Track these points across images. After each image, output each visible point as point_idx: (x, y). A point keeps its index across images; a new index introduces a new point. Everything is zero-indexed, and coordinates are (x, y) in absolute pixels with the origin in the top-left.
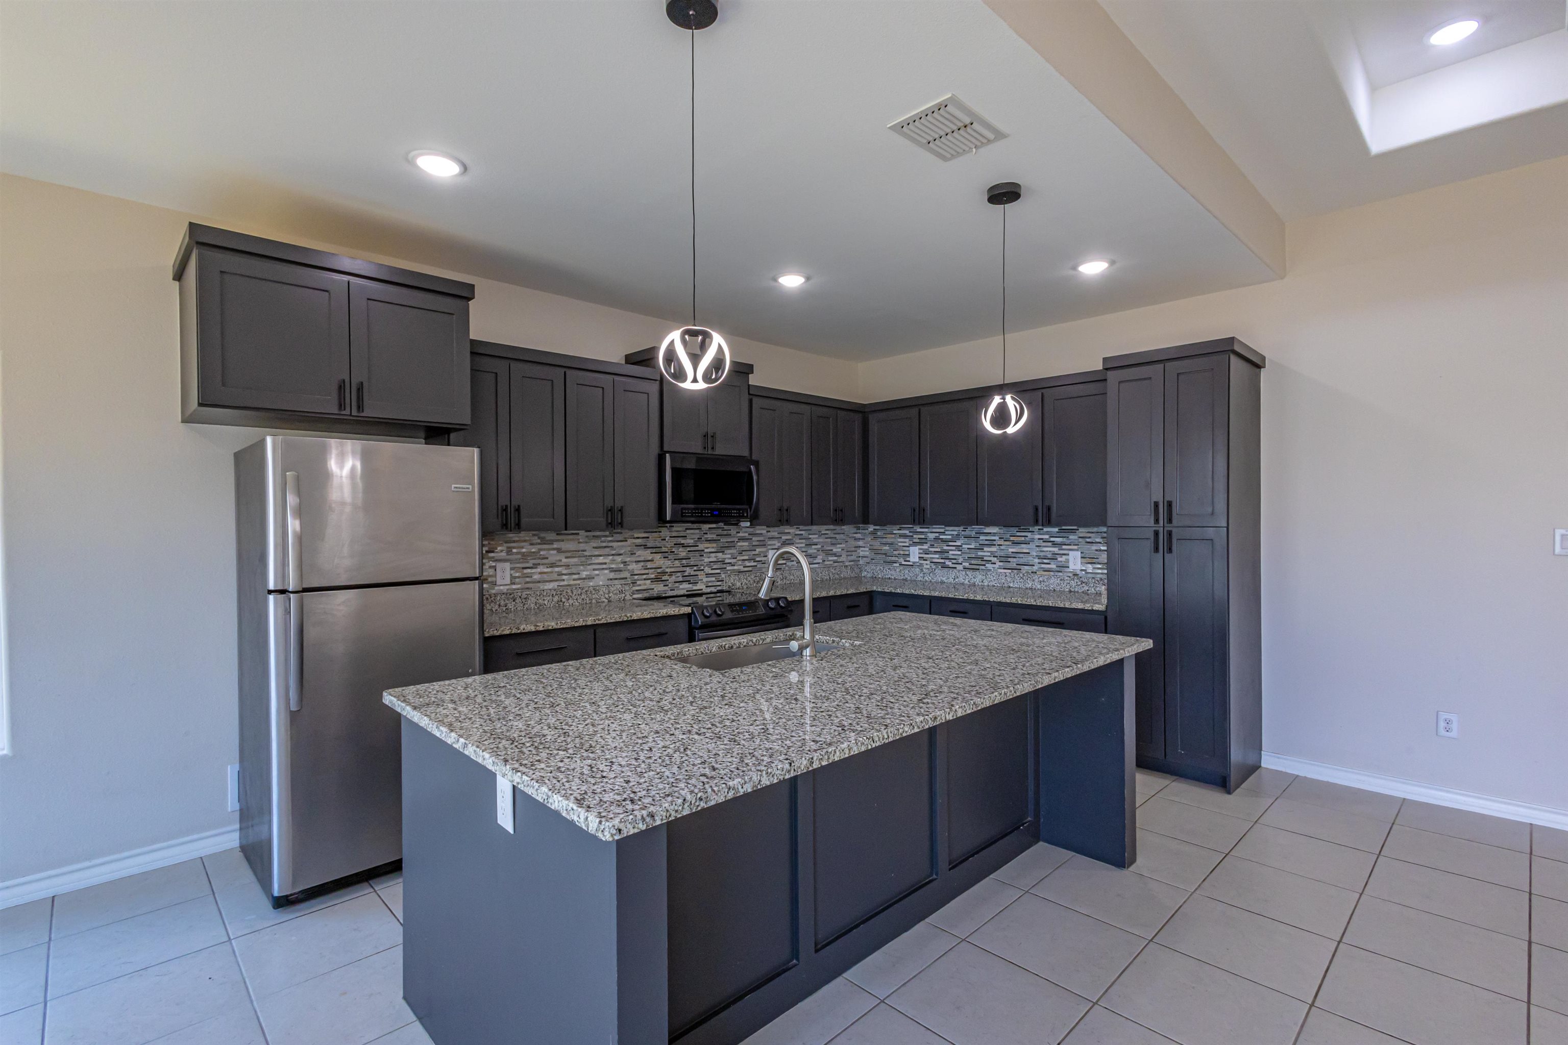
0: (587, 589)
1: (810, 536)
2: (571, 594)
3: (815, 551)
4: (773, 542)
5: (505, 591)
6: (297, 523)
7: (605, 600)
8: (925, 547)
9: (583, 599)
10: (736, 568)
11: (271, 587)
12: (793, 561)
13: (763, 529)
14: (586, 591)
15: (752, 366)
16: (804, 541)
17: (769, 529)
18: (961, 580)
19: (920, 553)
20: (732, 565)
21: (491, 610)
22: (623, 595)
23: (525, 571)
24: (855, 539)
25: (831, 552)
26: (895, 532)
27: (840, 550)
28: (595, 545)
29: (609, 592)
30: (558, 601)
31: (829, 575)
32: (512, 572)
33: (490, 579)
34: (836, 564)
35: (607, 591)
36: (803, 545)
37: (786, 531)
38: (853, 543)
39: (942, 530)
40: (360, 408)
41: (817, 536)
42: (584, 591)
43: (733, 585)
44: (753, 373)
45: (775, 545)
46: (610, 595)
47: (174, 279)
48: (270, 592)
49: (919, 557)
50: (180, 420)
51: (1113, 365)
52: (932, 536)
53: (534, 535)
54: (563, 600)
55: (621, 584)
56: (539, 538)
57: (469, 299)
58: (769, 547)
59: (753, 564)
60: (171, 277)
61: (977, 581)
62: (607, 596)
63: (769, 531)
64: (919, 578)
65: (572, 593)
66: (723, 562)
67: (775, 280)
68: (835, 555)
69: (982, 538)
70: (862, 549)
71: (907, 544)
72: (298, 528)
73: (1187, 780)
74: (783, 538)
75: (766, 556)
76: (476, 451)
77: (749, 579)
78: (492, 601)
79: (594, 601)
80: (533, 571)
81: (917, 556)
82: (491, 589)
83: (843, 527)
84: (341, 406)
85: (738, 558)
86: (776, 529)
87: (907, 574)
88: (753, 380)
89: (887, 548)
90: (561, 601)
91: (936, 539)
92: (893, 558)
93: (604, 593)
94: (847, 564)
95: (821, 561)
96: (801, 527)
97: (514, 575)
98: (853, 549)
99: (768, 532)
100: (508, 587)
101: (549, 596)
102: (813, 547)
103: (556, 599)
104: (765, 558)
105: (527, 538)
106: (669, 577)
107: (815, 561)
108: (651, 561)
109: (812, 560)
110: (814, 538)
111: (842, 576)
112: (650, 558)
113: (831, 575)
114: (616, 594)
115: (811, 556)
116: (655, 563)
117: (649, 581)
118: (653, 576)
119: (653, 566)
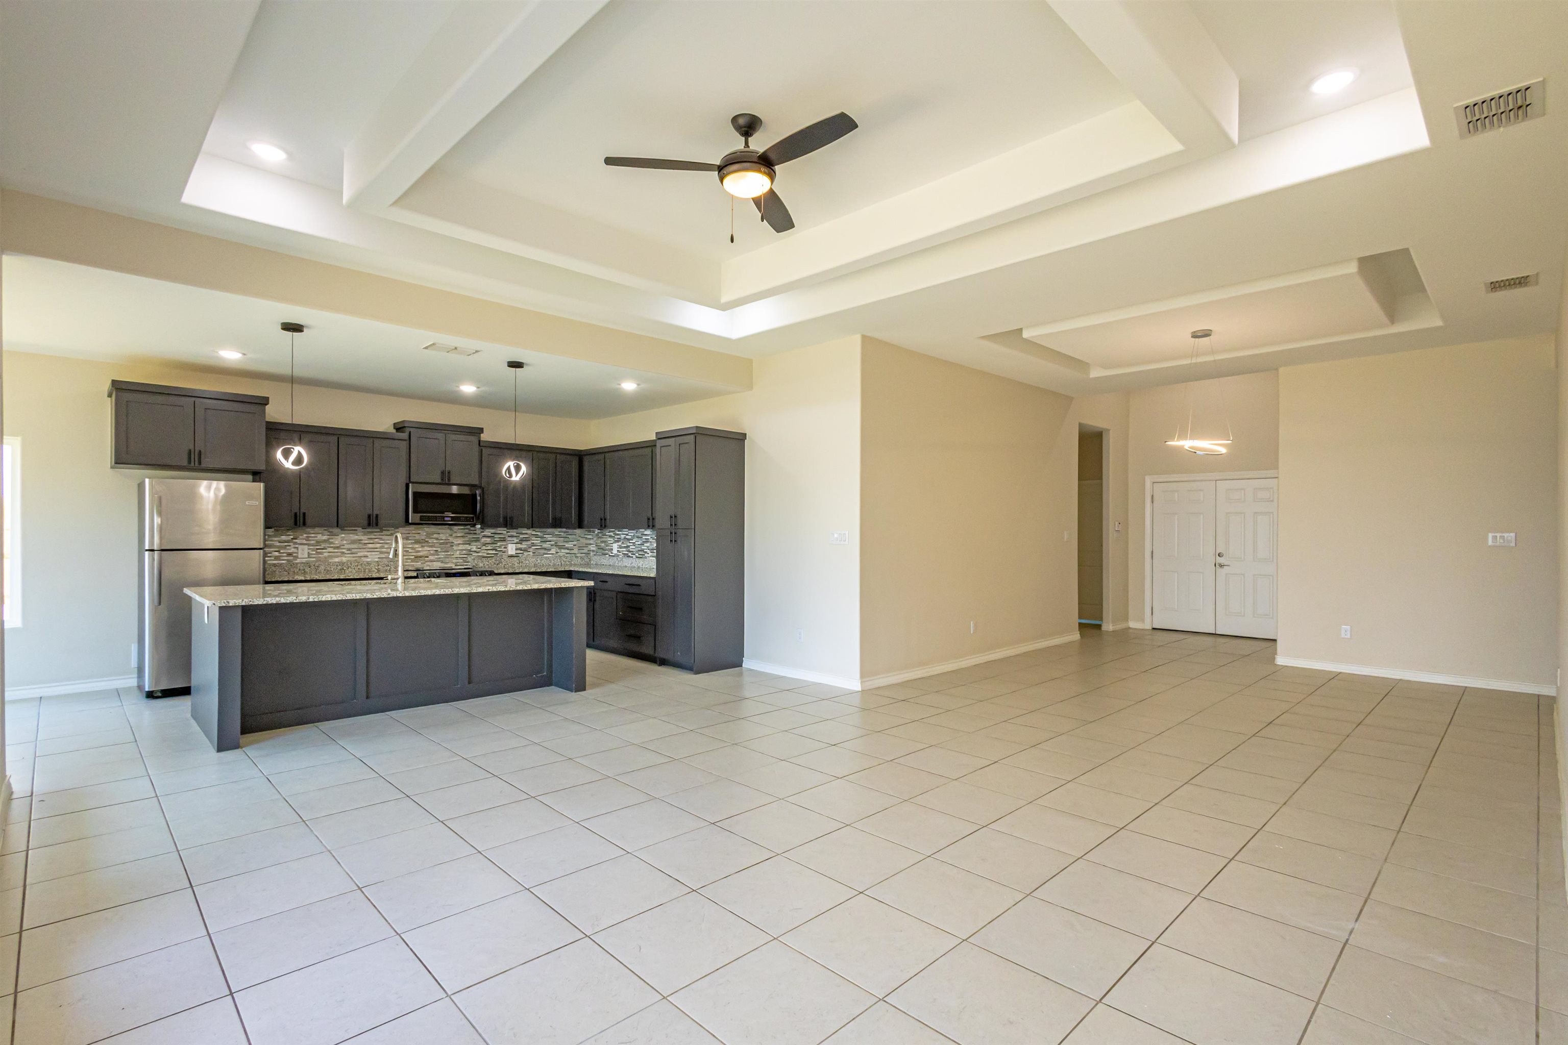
1: (545, 536)
3: (550, 546)
4: (513, 539)
5: (304, 562)
6: (159, 519)
7: (375, 569)
8: (620, 544)
9: (359, 568)
10: (479, 554)
11: (147, 548)
12: (530, 552)
13: (505, 531)
14: (362, 564)
15: (483, 428)
16: (539, 539)
17: (508, 531)
18: (633, 565)
19: (618, 548)
20: (477, 553)
21: (294, 572)
22: (389, 568)
23: (318, 551)
24: (587, 538)
25: (564, 547)
26: (607, 534)
27: (572, 546)
28: (369, 537)
29: (378, 566)
30: (341, 569)
31: (561, 562)
32: (309, 551)
33: (294, 555)
34: (568, 555)
35: (377, 565)
36: (539, 542)
37: (524, 532)
38: (584, 541)
39: (627, 533)
40: (200, 463)
41: (551, 536)
43: (477, 565)
44: (483, 433)
45: (514, 541)
47: (108, 397)
48: (147, 550)
49: (618, 551)
50: (110, 467)
51: (661, 436)
52: (623, 536)
53: (325, 530)
54: (345, 568)
55: (388, 561)
56: (329, 532)
57: (266, 404)
58: (509, 542)
59: (494, 552)
60: (106, 396)
61: (640, 565)
62: (377, 567)
63: (509, 532)
64: (616, 564)
65: (351, 564)
66: (470, 551)
67: (458, 387)
68: (568, 549)
69: (644, 537)
70: (592, 545)
71: (612, 542)
72: (160, 522)
73: (684, 670)
74: (521, 536)
75: (506, 548)
76: (262, 485)
77: (490, 561)
78: (295, 567)
79: (367, 570)
80: (324, 551)
81: (617, 549)
82: (294, 560)
83: (575, 531)
84: (190, 462)
85: (482, 548)
86: (515, 530)
87: (612, 561)
88: (484, 437)
89: (603, 545)
90: (343, 569)
91: (625, 538)
92: (607, 552)
93: (375, 566)
94: (578, 555)
95: (555, 553)
96: (537, 530)
97: (310, 553)
98: (585, 545)
99: (507, 532)
100: (306, 559)
101: (335, 566)
102: (548, 543)
103: (339, 567)
104: (505, 549)
105: (320, 532)
106: (426, 558)
107: (549, 553)
108: (412, 548)
109: (546, 552)
110: (549, 537)
111: (573, 563)
112: (411, 546)
113: (562, 562)
114: (384, 567)
115: (545, 549)
116: (415, 549)
117: (410, 560)
118: (413, 557)
119: (413, 551)
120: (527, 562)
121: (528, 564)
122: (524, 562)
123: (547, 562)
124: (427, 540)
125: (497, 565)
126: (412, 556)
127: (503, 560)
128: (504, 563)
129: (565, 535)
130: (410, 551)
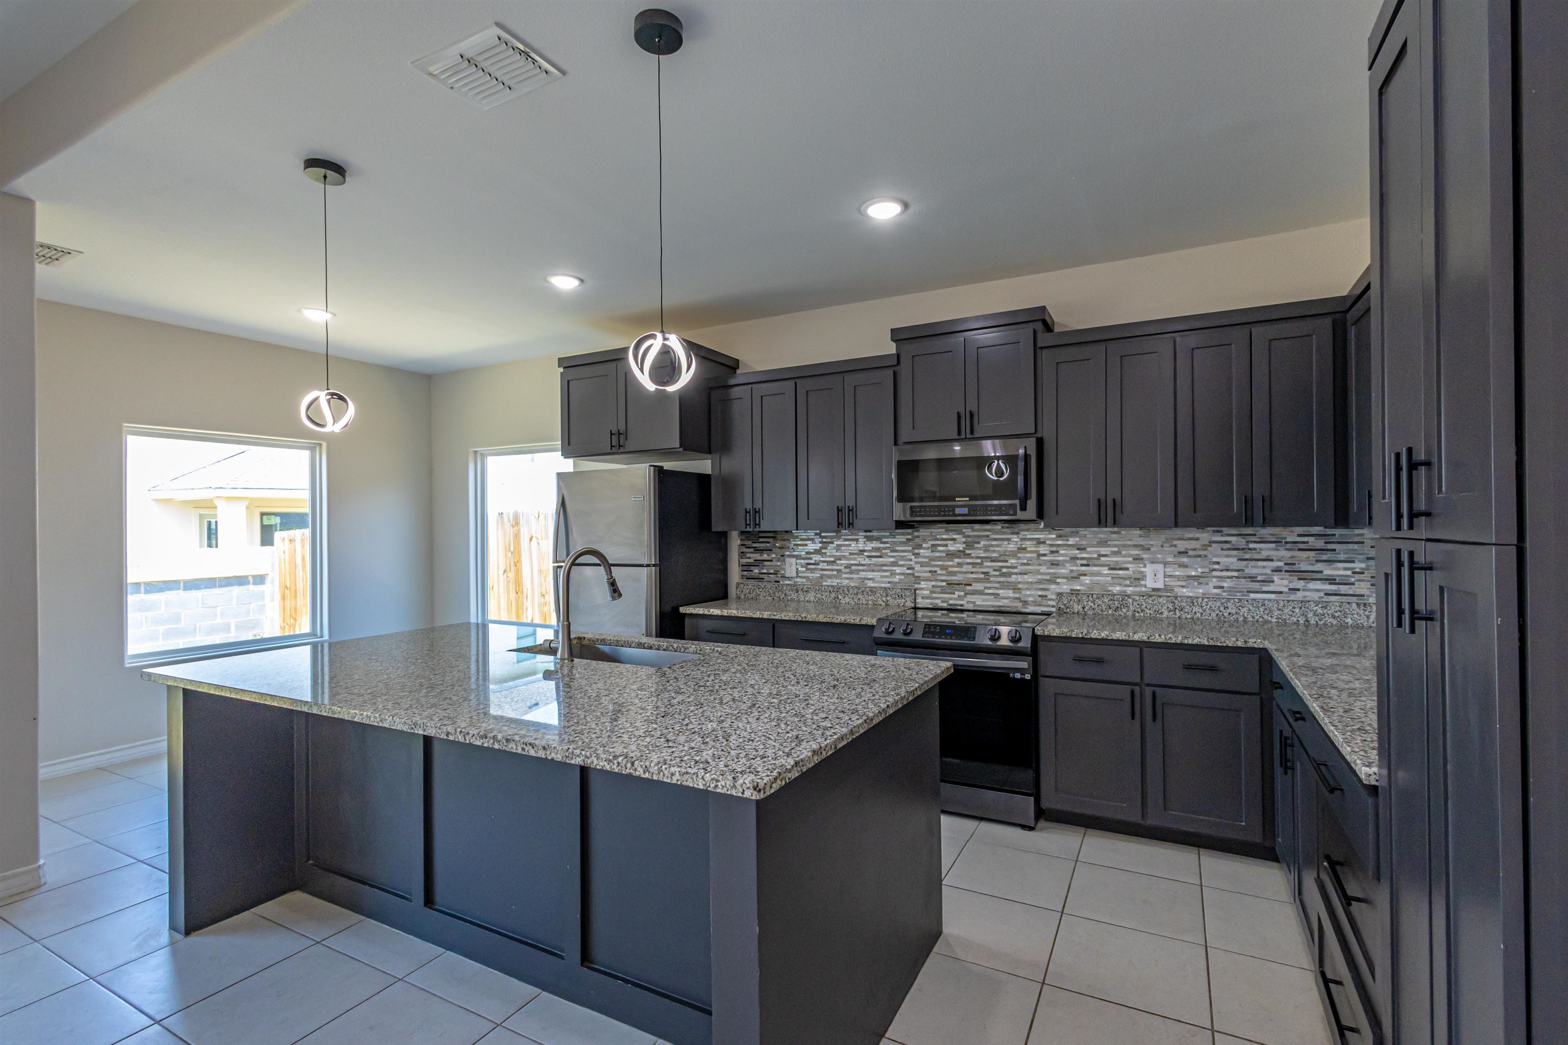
0: (863, 589)
1: (1252, 546)
2: (847, 593)
3: (1268, 570)
4: (1155, 551)
5: (793, 582)
7: (882, 603)
9: (859, 599)
12: (1208, 583)
14: (863, 592)
15: (1047, 308)
16: (1234, 553)
21: (779, 597)
22: (903, 600)
23: (809, 566)
25: (1319, 576)
27: (1349, 573)
28: (873, 543)
29: (887, 595)
30: (835, 598)
32: (799, 565)
33: (782, 572)
34: (1335, 599)
35: (885, 594)
36: (1237, 559)
37: (1186, 536)
41: (1270, 545)
42: (860, 591)
45: (1157, 555)
46: (888, 599)
53: (817, 533)
54: (840, 597)
55: (901, 589)
56: (822, 537)
62: (884, 599)
65: (849, 591)
68: (1332, 581)
74: (1178, 545)
78: (780, 590)
80: (815, 566)
82: (782, 581)
90: (838, 598)
95: (1286, 590)
96: (1226, 530)
97: (800, 568)
100: (795, 579)
101: (827, 592)
102: (1262, 563)
103: (833, 595)
104: (1137, 574)
105: (812, 535)
106: (968, 588)
107: (1265, 589)
108: (943, 568)
109: (1256, 586)
110: (1267, 550)
111: (1349, 620)
112: (940, 563)
113: (1310, 615)
114: (895, 598)
115: (1252, 578)
116: (947, 569)
117: (939, 590)
118: (944, 584)
119: (944, 572)
120: (1196, 609)
121: (1199, 615)
122: (1187, 609)
123: (1259, 613)
124: (968, 552)
125: (1117, 609)
126: (942, 581)
127: (1130, 600)
128: (1132, 608)
129: (1320, 544)
130: (938, 572)
